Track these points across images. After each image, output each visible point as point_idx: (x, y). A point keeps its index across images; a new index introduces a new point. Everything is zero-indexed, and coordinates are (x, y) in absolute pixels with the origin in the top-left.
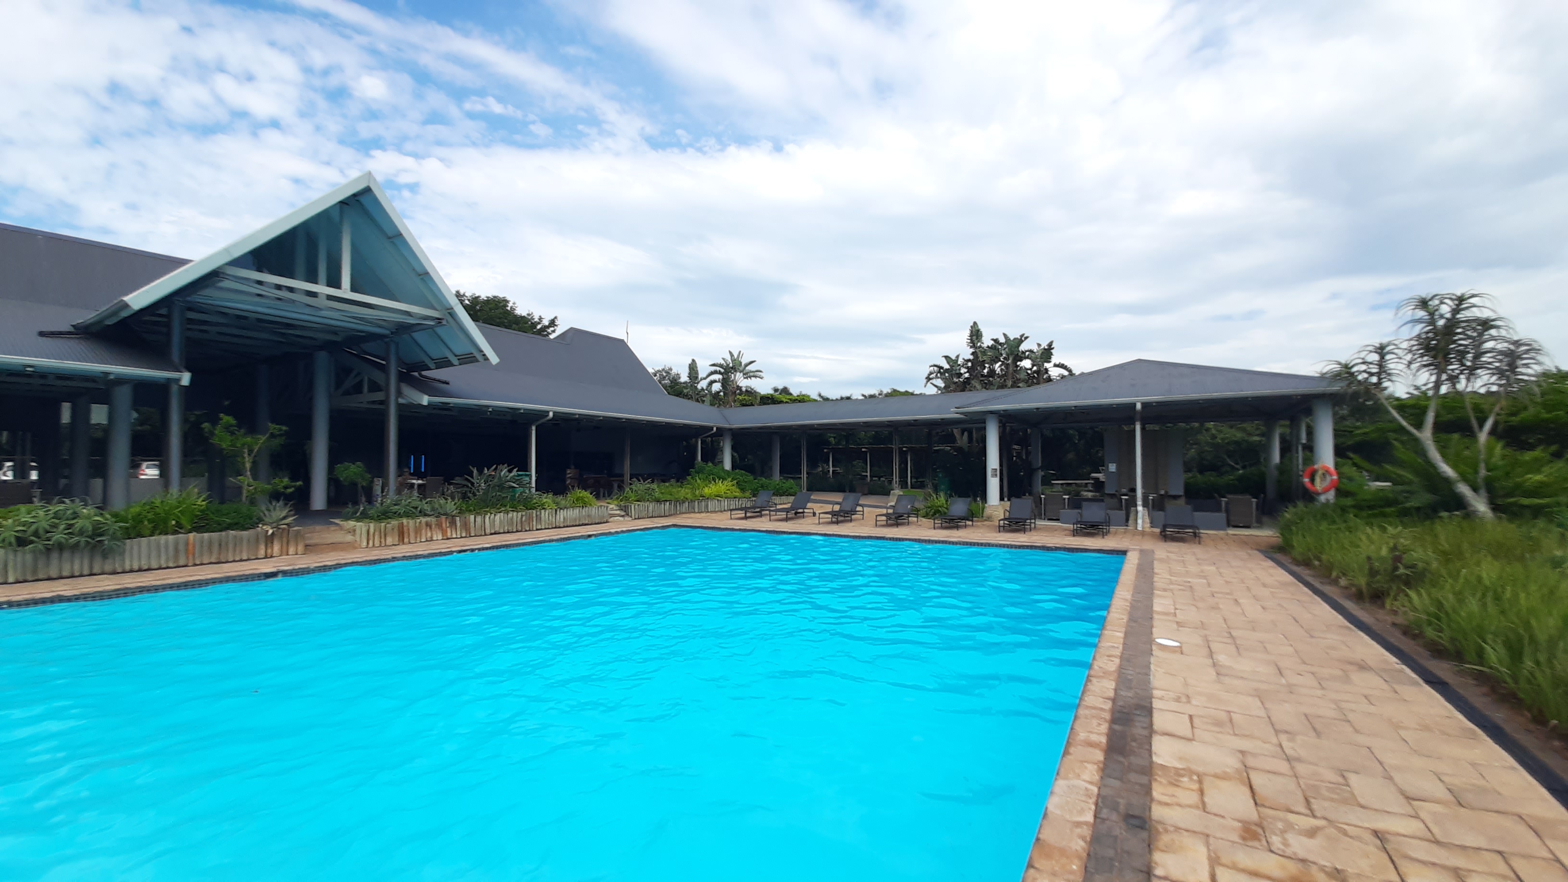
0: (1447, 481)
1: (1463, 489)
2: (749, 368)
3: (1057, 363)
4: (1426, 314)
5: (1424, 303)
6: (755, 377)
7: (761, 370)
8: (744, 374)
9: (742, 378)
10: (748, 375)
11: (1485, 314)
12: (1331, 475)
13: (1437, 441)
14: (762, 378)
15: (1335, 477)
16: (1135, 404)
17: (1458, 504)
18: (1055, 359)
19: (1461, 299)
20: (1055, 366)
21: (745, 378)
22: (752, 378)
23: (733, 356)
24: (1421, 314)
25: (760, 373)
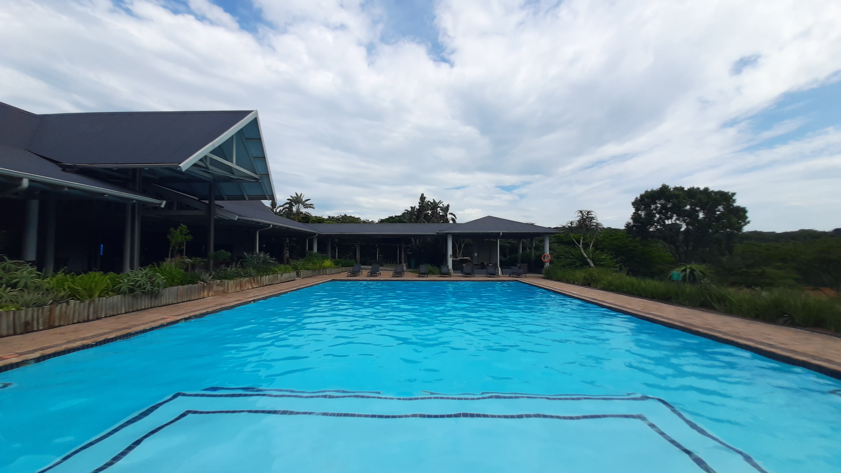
0: (585, 258)
1: (589, 260)
2: (307, 202)
3: (451, 213)
4: (581, 214)
5: (581, 212)
6: (310, 207)
7: (313, 204)
8: (304, 206)
9: (303, 207)
10: (306, 206)
11: (593, 216)
12: (549, 257)
13: (583, 248)
14: (314, 208)
15: (550, 257)
16: (500, 233)
17: (588, 264)
18: (450, 211)
19: (588, 212)
20: (450, 214)
21: (304, 208)
22: (308, 208)
23: (298, 195)
24: (580, 214)
25: (313, 206)
